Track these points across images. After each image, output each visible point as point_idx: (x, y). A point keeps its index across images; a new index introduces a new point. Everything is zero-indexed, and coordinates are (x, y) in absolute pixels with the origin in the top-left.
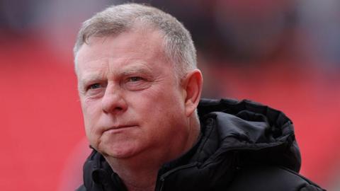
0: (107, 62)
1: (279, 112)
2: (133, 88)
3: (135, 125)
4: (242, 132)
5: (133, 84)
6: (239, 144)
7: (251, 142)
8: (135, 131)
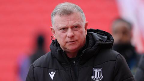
0: (68, 22)
1: (108, 33)
2: (76, 30)
3: (77, 41)
4: (101, 39)
5: (76, 29)
6: (101, 42)
7: (103, 42)
8: (77, 42)
